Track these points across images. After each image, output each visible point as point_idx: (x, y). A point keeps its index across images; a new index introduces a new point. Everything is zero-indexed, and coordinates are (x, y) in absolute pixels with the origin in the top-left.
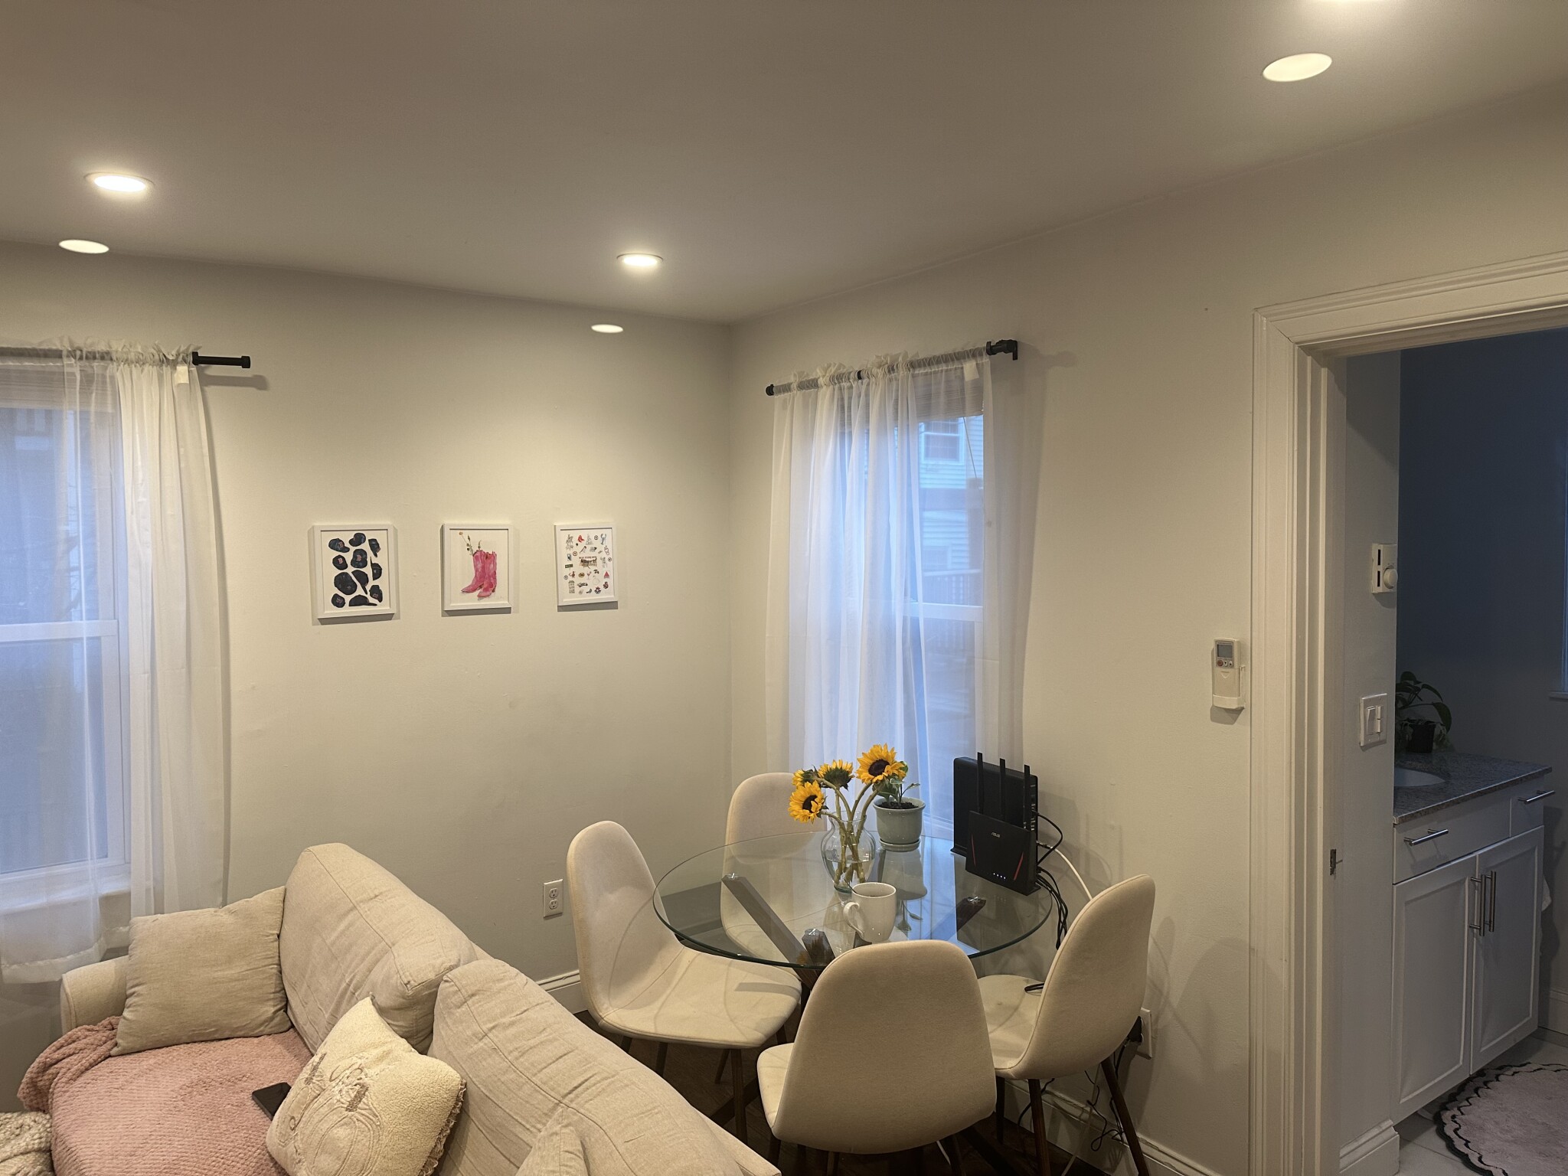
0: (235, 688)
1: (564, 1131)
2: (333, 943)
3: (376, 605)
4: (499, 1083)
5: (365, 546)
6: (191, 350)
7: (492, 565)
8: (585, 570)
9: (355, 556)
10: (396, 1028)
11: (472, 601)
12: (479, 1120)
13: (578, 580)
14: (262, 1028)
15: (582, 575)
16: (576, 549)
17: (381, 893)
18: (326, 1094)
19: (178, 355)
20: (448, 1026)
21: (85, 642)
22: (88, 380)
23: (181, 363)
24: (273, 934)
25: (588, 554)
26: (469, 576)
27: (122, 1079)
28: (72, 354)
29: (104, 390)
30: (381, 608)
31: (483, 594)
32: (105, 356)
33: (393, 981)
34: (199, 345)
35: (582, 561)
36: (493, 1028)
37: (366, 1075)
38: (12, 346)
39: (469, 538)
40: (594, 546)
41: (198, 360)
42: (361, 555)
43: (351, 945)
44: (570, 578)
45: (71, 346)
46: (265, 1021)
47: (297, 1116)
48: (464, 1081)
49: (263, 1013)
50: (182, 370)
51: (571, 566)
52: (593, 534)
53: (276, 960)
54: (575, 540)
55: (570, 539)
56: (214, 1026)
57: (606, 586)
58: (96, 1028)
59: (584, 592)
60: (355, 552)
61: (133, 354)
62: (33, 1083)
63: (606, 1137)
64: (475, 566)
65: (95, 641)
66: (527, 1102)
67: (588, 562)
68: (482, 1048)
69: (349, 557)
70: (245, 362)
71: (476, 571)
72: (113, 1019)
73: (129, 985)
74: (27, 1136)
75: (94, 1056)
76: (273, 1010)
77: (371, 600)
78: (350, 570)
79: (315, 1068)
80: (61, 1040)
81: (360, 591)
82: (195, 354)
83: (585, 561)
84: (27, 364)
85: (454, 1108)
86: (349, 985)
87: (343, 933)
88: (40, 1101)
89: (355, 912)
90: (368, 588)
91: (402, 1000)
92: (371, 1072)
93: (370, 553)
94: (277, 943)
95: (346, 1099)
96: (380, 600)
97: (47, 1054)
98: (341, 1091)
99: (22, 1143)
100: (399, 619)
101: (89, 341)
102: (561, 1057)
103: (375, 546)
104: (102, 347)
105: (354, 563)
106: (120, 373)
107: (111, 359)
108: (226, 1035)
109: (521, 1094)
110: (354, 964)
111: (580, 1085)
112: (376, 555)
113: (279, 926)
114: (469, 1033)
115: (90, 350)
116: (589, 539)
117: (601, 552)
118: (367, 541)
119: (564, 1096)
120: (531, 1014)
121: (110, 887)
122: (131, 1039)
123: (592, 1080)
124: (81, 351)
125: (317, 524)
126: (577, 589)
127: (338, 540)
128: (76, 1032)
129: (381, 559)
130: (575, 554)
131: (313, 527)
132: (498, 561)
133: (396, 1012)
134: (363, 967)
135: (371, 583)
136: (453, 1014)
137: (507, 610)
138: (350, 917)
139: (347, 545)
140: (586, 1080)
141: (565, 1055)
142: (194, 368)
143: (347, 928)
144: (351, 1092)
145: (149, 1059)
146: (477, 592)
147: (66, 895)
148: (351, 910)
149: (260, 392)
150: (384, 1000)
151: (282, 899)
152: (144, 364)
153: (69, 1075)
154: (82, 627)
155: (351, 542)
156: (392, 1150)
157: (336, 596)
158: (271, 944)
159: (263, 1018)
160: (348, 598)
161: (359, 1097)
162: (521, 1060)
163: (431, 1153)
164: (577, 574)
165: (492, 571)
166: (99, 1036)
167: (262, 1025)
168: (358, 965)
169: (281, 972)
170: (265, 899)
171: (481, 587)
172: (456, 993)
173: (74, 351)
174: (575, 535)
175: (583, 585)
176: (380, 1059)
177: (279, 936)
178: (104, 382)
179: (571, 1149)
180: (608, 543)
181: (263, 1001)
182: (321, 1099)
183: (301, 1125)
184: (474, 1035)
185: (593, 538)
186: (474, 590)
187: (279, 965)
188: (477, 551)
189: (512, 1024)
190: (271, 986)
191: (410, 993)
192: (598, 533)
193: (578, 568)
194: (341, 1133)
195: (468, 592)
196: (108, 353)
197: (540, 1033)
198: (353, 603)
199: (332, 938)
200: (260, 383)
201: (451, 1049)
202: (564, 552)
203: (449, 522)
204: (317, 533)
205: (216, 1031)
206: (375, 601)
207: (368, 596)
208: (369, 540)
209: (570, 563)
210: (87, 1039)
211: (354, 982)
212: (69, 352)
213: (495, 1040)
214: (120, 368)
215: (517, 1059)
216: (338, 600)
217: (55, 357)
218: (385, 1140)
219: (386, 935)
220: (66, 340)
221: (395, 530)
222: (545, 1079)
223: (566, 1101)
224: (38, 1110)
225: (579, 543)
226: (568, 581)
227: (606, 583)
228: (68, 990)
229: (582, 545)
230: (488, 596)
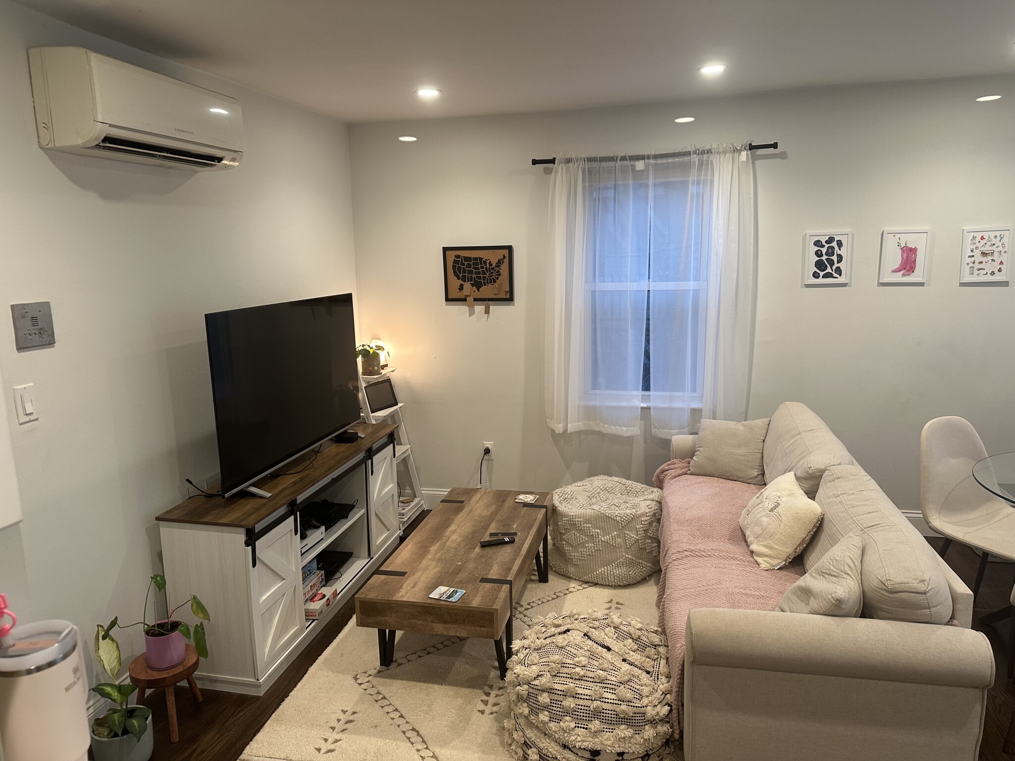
0: (759, 318)
1: (855, 537)
2: (787, 448)
3: (837, 278)
4: (837, 516)
5: (834, 244)
6: (749, 143)
7: (914, 256)
8: (984, 259)
9: (828, 250)
10: (802, 488)
11: (898, 278)
12: (826, 531)
13: (977, 266)
14: (751, 480)
15: (981, 263)
16: (978, 245)
17: (814, 429)
18: (763, 504)
19: (742, 147)
20: (823, 489)
21: (691, 291)
22: (701, 164)
23: (744, 151)
24: (761, 439)
25: (987, 249)
26: (898, 263)
27: (689, 483)
28: (695, 153)
29: (707, 168)
30: (841, 280)
31: (905, 274)
32: (709, 152)
33: (804, 466)
34: (753, 139)
35: (982, 253)
36: (843, 494)
37: (781, 500)
38: (671, 152)
39: (899, 239)
40: (993, 243)
41: (752, 147)
42: (831, 249)
43: (794, 450)
44: (971, 265)
45: (695, 149)
46: (752, 478)
47: (750, 510)
48: (823, 513)
49: (752, 474)
50: (744, 153)
51: (973, 256)
52: (992, 234)
53: (761, 451)
54: (978, 239)
55: (974, 238)
56: (729, 473)
57: (1000, 270)
58: (683, 461)
59: (981, 275)
60: (828, 247)
61: (721, 149)
62: (658, 476)
63: (876, 547)
64: (902, 256)
65: (696, 292)
66: (848, 527)
67: (987, 254)
68: (835, 501)
69: (824, 250)
70: (775, 146)
71: (903, 259)
72: (690, 460)
73: (697, 446)
74: (654, 495)
75: (681, 472)
76: (757, 473)
77: (835, 275)
78: (824, 258)
79: (762, 493)
80: (669, 462)
81: (829, 270)
82: (750, 145)
83: (985, 253)
84: (676, 160)
85: (816, 523)
86: (789, 467)
87: (791, 444)
88: (660, 485)
89: (800, 435)
90: (834, 268)
91: (806, 474)
92: (783, 499)
93: (837, 248)
94: (762, 444)
95: (770, 507)
96: (840, 275)
97: (664, 466)
98: (769, 504)
99: (651, 497)
100: (851, 286)
101: (702, 145)
102: (871, 513)
103: (840, 244)
104: (708, 147)
105: (827, 254)
106: (714, 158)
107: (712, 153)
108: (735, 478)
109: (846, 523)
110: (793, 458)
111: (875, 525)
112: (840, 249)
113: (764, 435)
114: (831, 493)
115: (703, 149)
116: (989, 237)
117: (998, 247)
118: (835, 241)
119: (866, 528)
120: (864, 493)
121: (695, 405)
122: (695, 469)
123: (882, 525)
124: (699, 150)
125: (807, 232)
126: (976, 272)
127: (819, 241)
128: (675, 460)
129: (842, 252)
130: (977, 248)
131: (806, 234)
132: (918, 253)
133: (803, 480)
134: (796, 461)
135: (836, 265)
136: (827, 484)
137: (922, 284)
138: (796, 438)
139: (824, 243)
140: (879, 524)
141: (873, 512)
142: (749, 152)
143: (794, 442)
144: (773, 505)
145: (701, 479)
146: (902, 272)
147: (677, 405)
148: (798, 434)
149: (784, 160)
150: (799, 474)
151: (768, 424)
152: (726, 153)
153: (671, 476)
154: (691, 285)
155: (826, 242)
156: (785, 532)
157: (815, 272)
158: (760, 444)
159: (752, 476)
160: (822, 274)
161: (776, 507)
162: (851, 509)
163: (803, 540)
164: (976, 262)
165: (913, 259)
166: (683, 465)
167: (751, 479)
168: (795, 459)
169: (763, 458)
170: (760, 422)
171: (904, 269)
172: (830, 475)
173: (696, 151)
174: (979, 235)
175: (981, 269)
176: (789, 495)
177: (764, 441)
178: (708, 164)
179: (855, 544)
180: (1005, 240)
181: (753, 468)
182: (760, 505)
183: (751, 514)
184: (833, 495)
185: (992, 237)
186: (900, 271)
187: (762, 454)
188: (904, 246)
189: (853, 494)
190: (757, 463)
191: (811, 472)
192: (998, 234)
193: (978, 258)
194: (765, 519)
195: (895, 272)
196: (710, 150)
197: (866, 501)
198: (824, 276)
199: (787, 445)
200: (783, 156)
201: (822, 499)
202: (969, 247)
203: (888, 229)
204: (808, 236)
205: (730, 476)
206: (838, 276)
207: (833, 273)
208: (837, 241)
209: (972, 254)
210: (678, 465)
211: (791, 466)
212: (694, 151)
213: (842, 499)
214: (715, 156)
215: (849, 508)
216: (816, 274)
217: (688, 155)
218: (782, 527)
219: (810, 448)
220: (693, 146)
221: (853, 235)
222: (859, 519)
223: (866, 530)
224: (659, 488)
225: (981, 241)
226: (970, 266)
227: (1000, 268)
228: (673, 443)
229: (983, 242)
230: (909, 275)
